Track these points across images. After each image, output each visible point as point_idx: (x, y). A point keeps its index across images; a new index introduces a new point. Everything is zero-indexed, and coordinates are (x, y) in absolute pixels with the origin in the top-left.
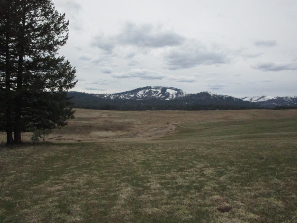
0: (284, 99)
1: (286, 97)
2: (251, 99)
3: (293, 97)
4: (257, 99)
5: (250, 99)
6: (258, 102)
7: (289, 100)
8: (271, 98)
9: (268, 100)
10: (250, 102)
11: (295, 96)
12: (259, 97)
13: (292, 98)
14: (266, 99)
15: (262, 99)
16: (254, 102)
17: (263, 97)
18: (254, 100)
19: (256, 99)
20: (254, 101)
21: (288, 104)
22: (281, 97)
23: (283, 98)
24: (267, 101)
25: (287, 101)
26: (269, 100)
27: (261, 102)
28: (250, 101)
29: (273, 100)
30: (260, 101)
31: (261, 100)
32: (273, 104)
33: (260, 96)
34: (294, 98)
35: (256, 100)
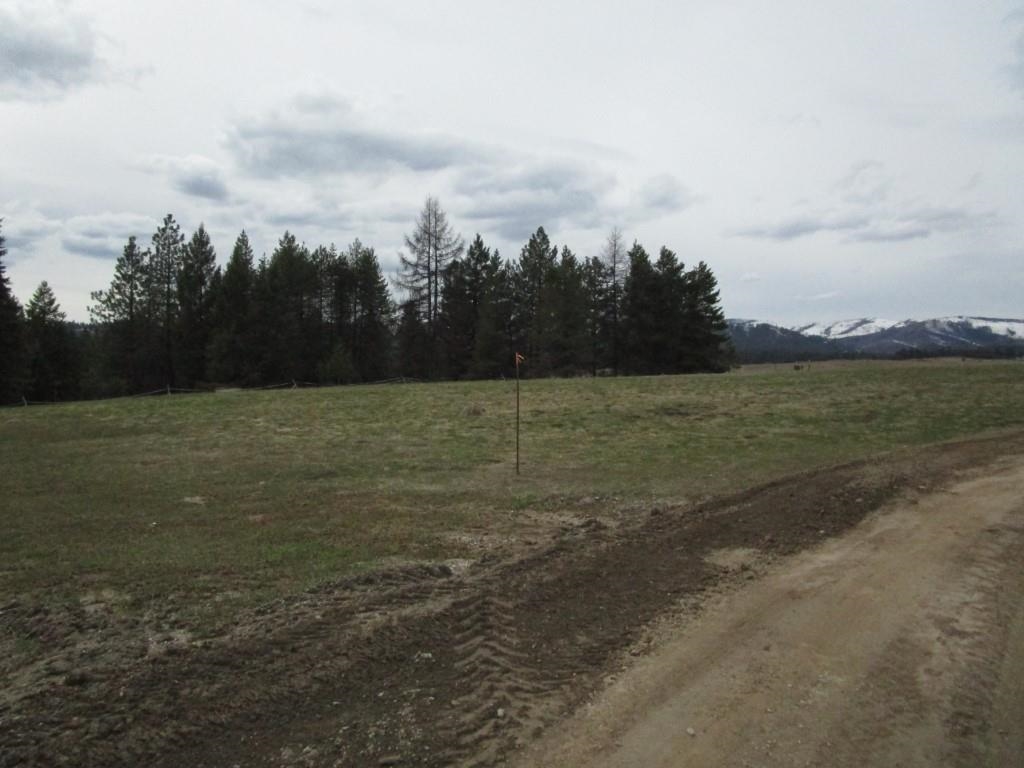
0: (928, 326)
1: (935, 322)
2: (828, 331)
3: (956, 320)
4: (847, 329)
5: (823, 330)
6: (848, 338)
7: (944, 330)
8: (888, 324)
9: (879, 331)
10: (826, 339)
11: (960, 317)
12: (852, 323)
13: (951, 324)
14: (872, 329)
15: (860, 328)
16: (835, 340)
17: (864, 322)
18: (837, 333)
19: (844, 329)
20: (838, 337)
21: (942, 343)
22: (920, 320)
23: (923, 323)
24: (876, 334)
25: (937, 332)
26: (883, 330)
27: (857, 339)
28: (824, 335)
29: (893, 331)
30: (853, 334)
31: (860, 332)
32: (896, 341)
33: (857, 317)
34: (958, 324)
35: (842, 333)
